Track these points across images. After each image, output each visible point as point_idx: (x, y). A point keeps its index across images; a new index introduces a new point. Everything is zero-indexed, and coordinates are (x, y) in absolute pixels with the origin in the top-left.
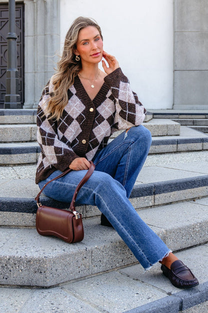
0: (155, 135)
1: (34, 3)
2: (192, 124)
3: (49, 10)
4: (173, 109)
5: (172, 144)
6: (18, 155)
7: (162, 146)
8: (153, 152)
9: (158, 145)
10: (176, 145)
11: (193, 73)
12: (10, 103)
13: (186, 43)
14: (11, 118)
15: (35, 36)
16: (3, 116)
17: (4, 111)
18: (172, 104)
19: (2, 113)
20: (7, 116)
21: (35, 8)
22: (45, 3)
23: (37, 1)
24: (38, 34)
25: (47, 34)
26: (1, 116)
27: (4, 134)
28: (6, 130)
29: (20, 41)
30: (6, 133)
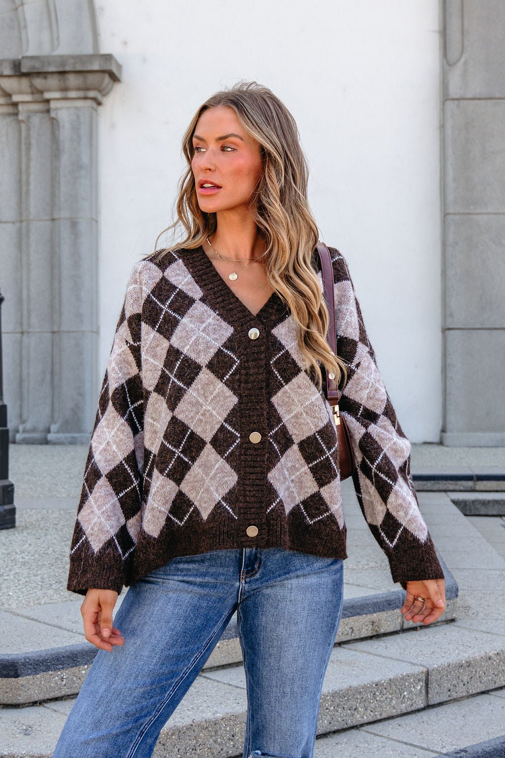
1: (19, 122)
3: (66, 144)
4: (441, 443)
11: (502, 337)
13: (482, 248)
14: (41, 683)
15: (21, 222)
16: (13, 679)
17: (18, 663)
18: (440, 428)
19: (11, 670)
20: (28, 677)
21: (23, 138)
22: (54, 123)
23: (29, 117)
24: (31, 217)
25: (59, 219)
26: (5, 680)
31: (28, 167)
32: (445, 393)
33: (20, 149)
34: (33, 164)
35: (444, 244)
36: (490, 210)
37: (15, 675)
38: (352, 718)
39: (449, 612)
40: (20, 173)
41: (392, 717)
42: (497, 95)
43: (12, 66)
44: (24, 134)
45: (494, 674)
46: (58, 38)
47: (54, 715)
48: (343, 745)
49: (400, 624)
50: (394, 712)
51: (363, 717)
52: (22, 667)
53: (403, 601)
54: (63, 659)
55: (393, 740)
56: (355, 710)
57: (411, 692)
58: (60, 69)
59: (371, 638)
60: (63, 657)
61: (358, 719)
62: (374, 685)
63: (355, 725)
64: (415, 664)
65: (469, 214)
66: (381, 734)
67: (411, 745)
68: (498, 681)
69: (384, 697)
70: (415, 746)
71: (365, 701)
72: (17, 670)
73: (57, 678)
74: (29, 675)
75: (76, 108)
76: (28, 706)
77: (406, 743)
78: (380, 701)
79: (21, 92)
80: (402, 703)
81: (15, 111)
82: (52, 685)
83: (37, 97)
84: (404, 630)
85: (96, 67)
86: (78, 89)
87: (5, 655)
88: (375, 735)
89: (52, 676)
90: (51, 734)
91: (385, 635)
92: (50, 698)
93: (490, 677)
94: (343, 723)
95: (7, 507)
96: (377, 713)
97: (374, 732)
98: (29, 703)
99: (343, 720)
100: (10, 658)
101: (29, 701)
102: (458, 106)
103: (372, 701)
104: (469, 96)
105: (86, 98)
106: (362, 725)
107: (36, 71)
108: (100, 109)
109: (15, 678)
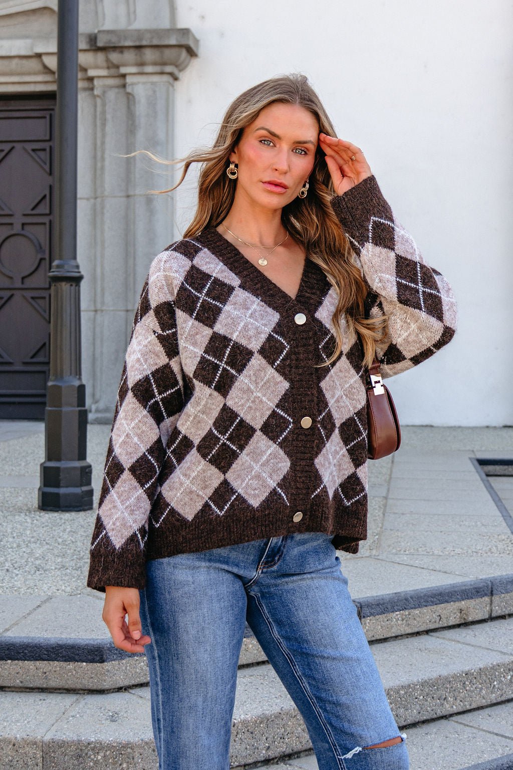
1: (95, 97)
3: (142, 120)
12: (62, 491)
14: (126, 669)
15: (96, 198)
16: (99, 664)
17: (103, 648)
19: (96, 655)
20: (113, 662)
21: (98, 113)
22: (130, 98)
23: (104, 92)
24: (106, 193)
25: (135, 195)
26: (91, 665)
27: (121, 765)
28: (129, 750)
29: (47, 211)
30: (128, 762)
31: (103, 143)
34: (108, 139)
37: (100, 661)
38: (441, 707)
40: (95, 149)
41: (482, 707)
43: (88, 40)
44: (99, 109)
46: (135, 12)
47: (140, 701)
48: (433, 736)
49: (489, 612)
50: (484, 702)
51: (452, 707)
52: (108, 652)
53: (492, 588)
55: (484, 731)
56: (444, 699)
57: (501, 682)
58: (137, 44)
59: (458, 626)
61: (448, 708)
63: (445, 715)
64: (505, 654)
66: (471, 724)
67: (502, 736)
69: (474, 687)
70: (506, 737)
71: (455, 690)
72: (102, 655)
73: (142, 664)
74: (114, 660)
75: (153, 83)
76: (113, 692)
77: (497, 734)
78: (470, 690)
79: (97, 67)
80: (492, 693)
81: (91, 86)
82: (138, 671)
83: (113, 71)
84: (492, 619)
85: (173, 41)
86: (155, 64)
87: (90, 640)
88: (465, 725)
89: (138, 662)
90: (138, 721)
91: (474, 623)
92: (136, 683)
94: (433, 712)
95: (85, 488)
96: (466, 703)
97: (463, 722)
98: (114, 689)
99: (432, 710)
100: (95, 643)
101: (114, 687)
103: (461, 691)
105: (162, 73)
106: (451, 715)
107: (112, 45)
108: (177, 84)
109: (101, 662)
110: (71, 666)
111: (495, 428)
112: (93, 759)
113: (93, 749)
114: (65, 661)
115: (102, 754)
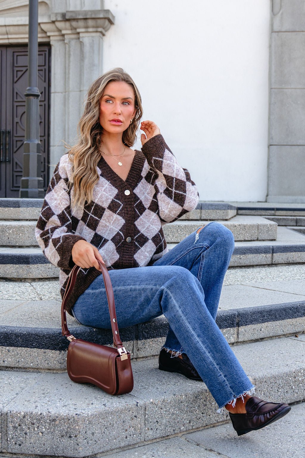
0: (239, 239)
1: (65, 44)
2: (295, 224)
3: (87, 54)
4: (266, 202)
5: (265, 253)
6: (39, 265)
7: (250, 256)
8: (236, 265)
9: (245, 253)
10: (270, 255)
11: (297, 150)
12: (29, 190)
13: (288, 105)
14: (30, 211)
15: (65, 92)
16: (18, 208)
17: (20, 201)
18: (266, 194)
19: (17, 204)
20: (24, 208)
21: (67, 52)
22: (81, 43)
23: (70, 42)
24: (70, 90)
25: (83, 90)
26: (15, 209)
27: (19, 234)
28: (22, 228)
29: (43, 100)
30: (22, 233)
31: (69, 66)
32: (268, 177)
33: (65, 58)
34: (71, 64)
35: (270, 104)
36: (292, 87)
39: (224, 216)
40: (65, 68)
42: (297, 30)
43: (62, 16)
44: (67, 49)
45: (237, 234)
46: (84, 3)
49: (200, 216)
51: (172, 239)
52: (22, 203)
53: (201, 206)
54: (40, 203)
56: (168, 235)
58: (85, 17)
59: (185, 220)
60: (40, 202)
62: (177, 226)
65: (282, 88)
68: (239, 237)
69: (182, 233)
71: (173, 232)
72: (19, 205)
73: (37, 211)
74: (24, 207)
75: (92, 37)
78: (180, 234)
79: (66, 29)
81: (63, 39)
82: (35, 213)
83: (74, 31)
84: (201, 220)
85: (101, 16)
86: (93, 27)
89: (35, 210)
93: (236, 235)
96: (178, 239)
102: (278, 35)
103: (176, 233)
104: (283, 30)
105: (97, 32)
107: (73, 18)
108: (104, 38)
109: (19, 208)
110: (7, 209)
111: (253, 202)
112: (8, 232)
113: (8, 228)
114: (4, 207)
115: (12, 230)
